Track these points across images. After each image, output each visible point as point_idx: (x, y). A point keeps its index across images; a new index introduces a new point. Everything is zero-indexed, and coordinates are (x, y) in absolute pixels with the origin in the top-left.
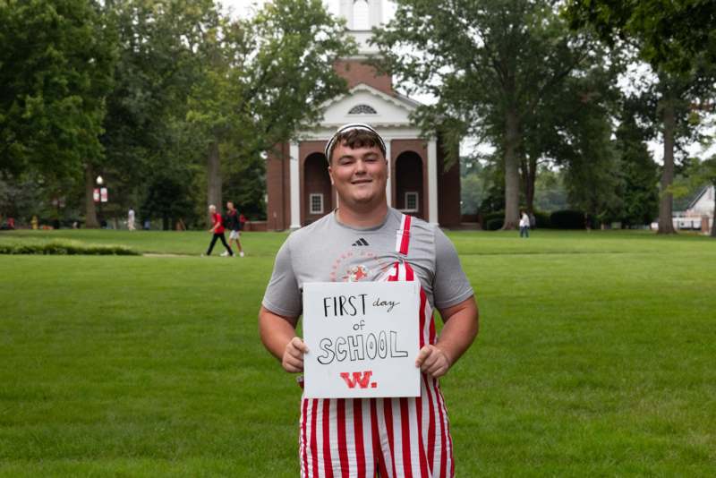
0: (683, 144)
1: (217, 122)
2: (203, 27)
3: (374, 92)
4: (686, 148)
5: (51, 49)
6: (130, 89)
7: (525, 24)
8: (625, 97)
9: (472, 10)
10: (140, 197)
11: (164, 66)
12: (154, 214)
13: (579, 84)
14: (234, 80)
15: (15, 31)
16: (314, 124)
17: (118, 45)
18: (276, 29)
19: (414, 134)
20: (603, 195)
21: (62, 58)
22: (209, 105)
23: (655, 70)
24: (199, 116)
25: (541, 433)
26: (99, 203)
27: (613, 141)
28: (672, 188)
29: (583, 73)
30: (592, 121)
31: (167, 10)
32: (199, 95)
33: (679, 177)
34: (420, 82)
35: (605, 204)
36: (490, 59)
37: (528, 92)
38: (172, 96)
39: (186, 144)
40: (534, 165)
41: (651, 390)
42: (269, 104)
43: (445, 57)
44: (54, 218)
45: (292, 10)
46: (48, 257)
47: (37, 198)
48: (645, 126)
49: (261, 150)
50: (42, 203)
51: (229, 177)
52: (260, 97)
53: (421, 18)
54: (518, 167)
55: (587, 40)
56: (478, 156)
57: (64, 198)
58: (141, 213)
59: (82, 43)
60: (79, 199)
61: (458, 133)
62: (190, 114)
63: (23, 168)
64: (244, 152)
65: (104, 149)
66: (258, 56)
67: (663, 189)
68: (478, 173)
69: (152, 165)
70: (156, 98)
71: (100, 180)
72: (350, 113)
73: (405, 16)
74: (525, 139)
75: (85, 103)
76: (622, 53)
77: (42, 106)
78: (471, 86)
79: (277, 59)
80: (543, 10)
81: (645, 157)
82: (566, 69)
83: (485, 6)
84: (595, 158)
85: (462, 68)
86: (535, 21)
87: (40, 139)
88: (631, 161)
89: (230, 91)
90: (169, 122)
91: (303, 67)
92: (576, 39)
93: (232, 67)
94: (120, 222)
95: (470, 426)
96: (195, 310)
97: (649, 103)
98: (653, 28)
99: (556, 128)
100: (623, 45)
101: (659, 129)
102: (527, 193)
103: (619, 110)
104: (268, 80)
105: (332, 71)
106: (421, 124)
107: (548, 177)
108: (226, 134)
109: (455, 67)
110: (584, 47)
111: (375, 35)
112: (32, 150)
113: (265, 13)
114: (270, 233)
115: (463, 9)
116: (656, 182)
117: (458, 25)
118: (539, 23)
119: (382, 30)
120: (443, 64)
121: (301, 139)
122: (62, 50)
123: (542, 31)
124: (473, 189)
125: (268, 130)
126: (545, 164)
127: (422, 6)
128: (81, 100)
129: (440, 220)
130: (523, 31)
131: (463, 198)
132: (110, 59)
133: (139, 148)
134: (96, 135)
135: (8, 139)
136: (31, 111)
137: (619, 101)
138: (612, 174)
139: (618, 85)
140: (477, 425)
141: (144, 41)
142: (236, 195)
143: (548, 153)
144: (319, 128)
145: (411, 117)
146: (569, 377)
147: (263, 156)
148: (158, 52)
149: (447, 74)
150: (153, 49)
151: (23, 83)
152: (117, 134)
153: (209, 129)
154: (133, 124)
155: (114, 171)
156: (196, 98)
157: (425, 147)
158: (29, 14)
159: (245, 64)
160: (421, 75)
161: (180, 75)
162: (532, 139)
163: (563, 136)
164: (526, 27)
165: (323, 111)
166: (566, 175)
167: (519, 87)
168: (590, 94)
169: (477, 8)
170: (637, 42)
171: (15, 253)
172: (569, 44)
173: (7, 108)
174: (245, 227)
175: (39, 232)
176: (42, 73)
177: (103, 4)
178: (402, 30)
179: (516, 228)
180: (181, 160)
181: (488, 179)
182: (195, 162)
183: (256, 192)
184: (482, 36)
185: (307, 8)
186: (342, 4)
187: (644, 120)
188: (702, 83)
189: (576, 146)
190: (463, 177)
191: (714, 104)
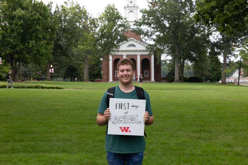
1: (87, 49)
2: (83, 20)
3: (135, 40)
4: (230, 58)
5: (37, 26)
6: (61, 39)
8: (212, 42)
9: (165, 15)
10: (64, 71)
11: (71, 32)
12: (68, 76)
13: (198, 38)
14: (93, 36)
15: (28, 21)
16: (117, 50)
17: (58, 25)
18: (105, 21)
19: (147, 53)
20: (205, 72)
21: (41, 29)
22: (85, 44)
23: (221, 34)
24: (82, 47)
25: (189, 146)
26: (51, 73)
28: (226, 70)
29: (199, 35)
30: (202, 50)
31: (73, 15)
32: (82, 41)
33: (228, 67)
34: (149, 37)
35: (205, 75)
36: (171, 30)
37: (182, 40)
38: (74, 41)
39: (78, 55)
40: (184, 63)
41: (222, 133)
42: (103, 43)
43: (157, 30)
44: (38, 77)
45: (110, 15)
46: (36, 89)
47: (32, 71)
48: (217, 51)
49: (101, 57)
50: (34, 73)
51: (91, 66)
53: (150, 18)
54: (179, 63)
55: (200, 25)
56: (167, 60)
57: (40, 72)
58: (64, 76)
59: (47, 24)
60: (45, 72)
61: (161, 53)
62: (79, 46)
63: (28, 63)
64: (95, 58)
65: (53, 57)
66: (100, 29)
67: (223, 70)
68: (166, 65)
69: (67, 62)
70: (70, 42)
71: (51, 66)
72: (128, 46)
73: (145, 17)
74: (181, 55)
75: (47, 43)
76: (211, 29)
77: (35, 43)
78: (165, 39)
79: (105, 30)
80: (187, 16)
81: (217, 60)
82: (194, 34)
83: (169, 14)
84: (202, 61)
85: (162, 33)
86: (185, 19)
87: (34, 54)
88: (214, 61)
89: (92, 39)
90: (73, 49)
91: (113, 32)
92: (197, 25)
93: (92, 32)
94: (57, 79)
95: (166, 144)
96: (81, 106)
97: (219, 44)
98: (222, 21)
99: (191, 51)
100: (211, 26)
101: (222, 52)
102: (181, 71)
103: (210, 46)
104: (103, 36)
105: (123, 33)
106: (149, 50)
107: (188, 66)
108: (90, 53)
109: (160, 33)
110: (199, 27)
111: (135, 23)
112: (31, 57)
113: (102, 16)
114: (103, 83)
115: (162, 15)
116: (221, 68)
117: (161, 20)
118: (186, 19)
119: (138, 21)
120: (156, 32)
121: (113, 54)
122: (41, 27)
123: (187, 22)
124: (165, 70)
125: (103, 51)
126: (187, 62)
127: (150, 14)
128: (46, 42)
129: (155, 79)
130: (181, 22)
131: (162, 72)
132: (55, 30)
133: (63, 56)
134: (51, 52)
135: (24, 54)
136: (31, 45)
137: (210, 43)
138: (208, 66)
139: (209, 39)
140: (168, 144)
141: (65, 24)
142: (93, 71)
143: (188, 59)
144: (118, 51)
145: (146, 48)
146: (197, 129)
147: (101, 59)
148: (70, 27)
149: (157, 35)
150: (68, 27)
151: (29, 37)
152: (57, 52)
153: (85, 51)
154: (61, 48)
155: (56, 63)
156: (81, 41)
157: (151, 57)
158: (31, 16)
160: (150, 35)
161: (76, 35)
162: (183, 55)
163: (192, 54)
164: (182, 21)
165: (120, 46)
166: (193, 66)
167: (179, 39)
168: (201, 41)
169: (167, 15)
170: (216, 25)
171: (26, 88)
172: (195, 26)
173: (24, 44)
174: (96, 81)
175: (33, 82)
176: (35, 34)
177: (53, 13)
178: (144, 21)
179: (178, 82)
180: (76, 60)
181: (170, 67)
182: (80, 61)
183: (99, 70)
184: (168, 23)
185: (115, 14)
186: (126, 13)
187: (217, 49)
188: (235, 38)
189: (197, 57)
190: (162, 66)
191: (239, 45)
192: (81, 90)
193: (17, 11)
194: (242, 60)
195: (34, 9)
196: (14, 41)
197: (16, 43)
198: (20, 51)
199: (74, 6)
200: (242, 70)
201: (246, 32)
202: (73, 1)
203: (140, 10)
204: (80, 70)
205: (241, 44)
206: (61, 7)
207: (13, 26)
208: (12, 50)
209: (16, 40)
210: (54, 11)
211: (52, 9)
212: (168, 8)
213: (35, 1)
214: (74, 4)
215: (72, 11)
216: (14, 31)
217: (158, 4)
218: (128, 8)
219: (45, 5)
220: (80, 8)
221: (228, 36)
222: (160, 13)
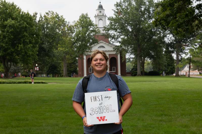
0: (181, 54)
1: (65, 50)
2: (62, 27)
3: (104, 42)
4: (182, 55)
5: (25, 33)
6: (44, 43)
7: (142, 25)
8: (166, 43)
9: (128, 22)
10: (47, 69)
11: (53, 37)
12: (50, 73)
13: (155, 40)
14: (70, 40)
15: (17, 29)
16: (90, 51)
17: (41, 32)
18: (80, 27)
19: (114, 53)
20: (161, 67)
21: (28, 35)
22: (63, 46)
23: (174, 36)
24: (61, 49)
26: (37, 71)
27: (164, 54)
28: (179, 65)
29: (156, 37)
30: (159, 49)
31: (53, 23)
32: (61, 44)
33: (180, 63)
34: (116, 40)
35: (162, 69)
36: (133, 34)
37: (142, 42)
38: (55, 44)
39: (58, 56)
40: (144, 60)
41: (180, 116)
42: (78, 46)
43: (122, 34)
44: (25, 74)
45: (84, 22)
46: (25, 84)
47: (21, 70)
48: (172, 50)
49: (77, 57)
50: (22, 71)
51: (69, 64)
52: (76, 44)
53: (116, 24)
54: (140, 60)
55: (157, 29)
56: (130, 58)
57: (27, 70)
58: (47, 73)
59: (33, 31)
61: (125, 52)
62: (58, 49)
63: (18, 62)
64: (72, 58)
66: (75, 34)
67: (177, 65)
68: (130, 62)
69: (50, 61)
70: (52, 45)
71: (37, 65)
72: (98, 48)
73: (112, 24)
74: (142, 53)
75: (33, 46)
76: (165, 32)
77: (23, 47)
78: (128, 41)
79: (80, 34)
80: (146, 22)
81: (171, 58)
82: (152, 36)
83: (132, 21)
84: (160, 58)
85: (126, 36)
87: (22, 55)
88: (168, 58)
89: (69, 43)
90: (54, 51)
91: (87, 37)
92: (154, 29)
93: (69, 37)
94: (41, 75)
97: (172, 44)
99: (150, 51)
101: (175, 51)
102: (142, 67)
103: (165, 46)
104: (78, 40)
105: (94, 37)
106: (116, 50)
107: (148, 63)
108: (68, 53)
109: (124, 36)
110: (156, 31)
111: (104, 29)
112: (20, 58)
113: (77, 23)
114: (79, 78)
115: (126, 22)
116: (174, 64)
117: (125, 26)
118: (145, 25)
119: (106, 27)
121: (86, 54)
122: (28, 33)
123: (146, 27)
124: (129, 66)
125: (78, 52)
126: (147, 60)
127: (116, 21)
129: (121, 74)
130: (141, 27)
131: (126, 68)
132: (39, 35)
133: (46, 57)
134: (36, 54)
135: (14, 55)
136: (20, 48)
138: (164, 62)
139: (165, 40)
142: (70, 68)
143: (148, 57)
145: (114, 49)
147: (77, 58)
148: (51, 33)
149: (122, 38)
151: (18, 42)
152: (41, 54)
153: (64, 52)
154: (45, 51)
157: (117, 56)
158: (20, 25)
159: (72, 36)
160: (116, 38)
161: (57, 39)
162: (144, 54)
163: (151, 53)
164: (142, 26)
165: (92, 47)
166: (152, 62)
167: (140, 41)
168: (158, 42)
169: (130, 22)
170: (169, 29)
171: (16, 83)
172: (153, 30)
173: (14, 48)
175: (22, 78)
176: (23, 39)
177: (37, 22)
178: (111, 27)
179: (140, 76)
180: (57, 60)
181: (133, 64)
182: (60, 60)
183: (75, 67)
184: (131, 28)
185: (87, 22)
186: (96, 21)
187: (171, 49)
188: (185, 39)
189: (155, 55)
190: (127, 63)
191: (188, 45)
192: (62, 84)
193: (8, 21)
194: (191, 57)
195: (22, 19)
196: (6, 45)
197: (8, 47)
198: (11, 53)
199: (55, 16)
200: (191, 65)
201: (193, 34)
202: (53, 12)
203: (108, 18)
204: (60, 68)
205: (190, 44)
206: (44, 17)
207: (5, 33)
208: (4, 53)
209: (7, 44)
210: (38, 20)
211: (36, 19)
212: (131, 16)
213: (22, 13)
214: (54, 14)
215: (53, 20)
216: (6, 37)
217: (122, 13)
218: (98, 17)
219: (31, 15)
220: (59, 17)
221: (179, 38)
222: (124, 20)
